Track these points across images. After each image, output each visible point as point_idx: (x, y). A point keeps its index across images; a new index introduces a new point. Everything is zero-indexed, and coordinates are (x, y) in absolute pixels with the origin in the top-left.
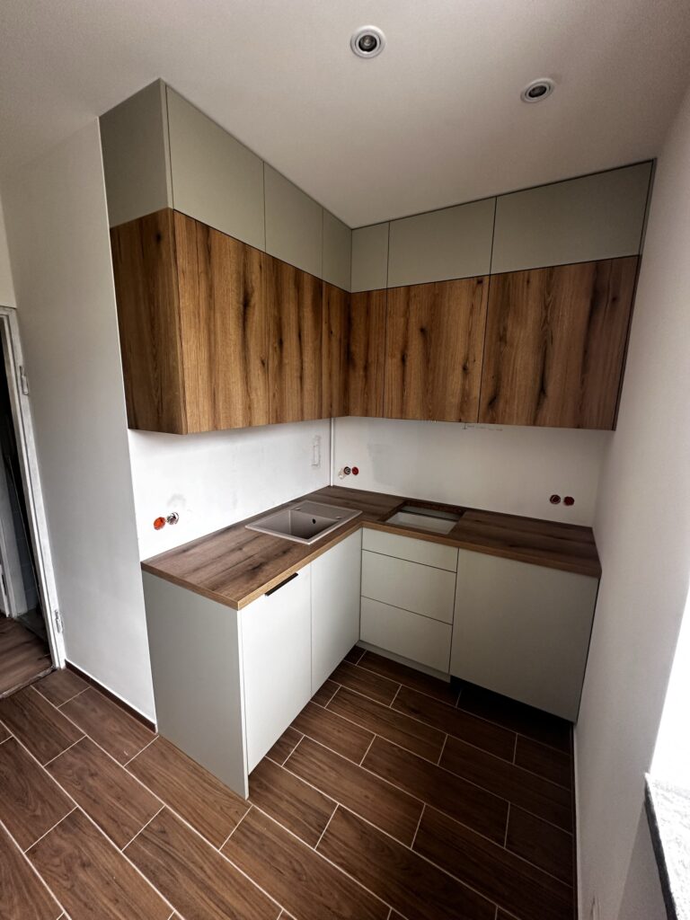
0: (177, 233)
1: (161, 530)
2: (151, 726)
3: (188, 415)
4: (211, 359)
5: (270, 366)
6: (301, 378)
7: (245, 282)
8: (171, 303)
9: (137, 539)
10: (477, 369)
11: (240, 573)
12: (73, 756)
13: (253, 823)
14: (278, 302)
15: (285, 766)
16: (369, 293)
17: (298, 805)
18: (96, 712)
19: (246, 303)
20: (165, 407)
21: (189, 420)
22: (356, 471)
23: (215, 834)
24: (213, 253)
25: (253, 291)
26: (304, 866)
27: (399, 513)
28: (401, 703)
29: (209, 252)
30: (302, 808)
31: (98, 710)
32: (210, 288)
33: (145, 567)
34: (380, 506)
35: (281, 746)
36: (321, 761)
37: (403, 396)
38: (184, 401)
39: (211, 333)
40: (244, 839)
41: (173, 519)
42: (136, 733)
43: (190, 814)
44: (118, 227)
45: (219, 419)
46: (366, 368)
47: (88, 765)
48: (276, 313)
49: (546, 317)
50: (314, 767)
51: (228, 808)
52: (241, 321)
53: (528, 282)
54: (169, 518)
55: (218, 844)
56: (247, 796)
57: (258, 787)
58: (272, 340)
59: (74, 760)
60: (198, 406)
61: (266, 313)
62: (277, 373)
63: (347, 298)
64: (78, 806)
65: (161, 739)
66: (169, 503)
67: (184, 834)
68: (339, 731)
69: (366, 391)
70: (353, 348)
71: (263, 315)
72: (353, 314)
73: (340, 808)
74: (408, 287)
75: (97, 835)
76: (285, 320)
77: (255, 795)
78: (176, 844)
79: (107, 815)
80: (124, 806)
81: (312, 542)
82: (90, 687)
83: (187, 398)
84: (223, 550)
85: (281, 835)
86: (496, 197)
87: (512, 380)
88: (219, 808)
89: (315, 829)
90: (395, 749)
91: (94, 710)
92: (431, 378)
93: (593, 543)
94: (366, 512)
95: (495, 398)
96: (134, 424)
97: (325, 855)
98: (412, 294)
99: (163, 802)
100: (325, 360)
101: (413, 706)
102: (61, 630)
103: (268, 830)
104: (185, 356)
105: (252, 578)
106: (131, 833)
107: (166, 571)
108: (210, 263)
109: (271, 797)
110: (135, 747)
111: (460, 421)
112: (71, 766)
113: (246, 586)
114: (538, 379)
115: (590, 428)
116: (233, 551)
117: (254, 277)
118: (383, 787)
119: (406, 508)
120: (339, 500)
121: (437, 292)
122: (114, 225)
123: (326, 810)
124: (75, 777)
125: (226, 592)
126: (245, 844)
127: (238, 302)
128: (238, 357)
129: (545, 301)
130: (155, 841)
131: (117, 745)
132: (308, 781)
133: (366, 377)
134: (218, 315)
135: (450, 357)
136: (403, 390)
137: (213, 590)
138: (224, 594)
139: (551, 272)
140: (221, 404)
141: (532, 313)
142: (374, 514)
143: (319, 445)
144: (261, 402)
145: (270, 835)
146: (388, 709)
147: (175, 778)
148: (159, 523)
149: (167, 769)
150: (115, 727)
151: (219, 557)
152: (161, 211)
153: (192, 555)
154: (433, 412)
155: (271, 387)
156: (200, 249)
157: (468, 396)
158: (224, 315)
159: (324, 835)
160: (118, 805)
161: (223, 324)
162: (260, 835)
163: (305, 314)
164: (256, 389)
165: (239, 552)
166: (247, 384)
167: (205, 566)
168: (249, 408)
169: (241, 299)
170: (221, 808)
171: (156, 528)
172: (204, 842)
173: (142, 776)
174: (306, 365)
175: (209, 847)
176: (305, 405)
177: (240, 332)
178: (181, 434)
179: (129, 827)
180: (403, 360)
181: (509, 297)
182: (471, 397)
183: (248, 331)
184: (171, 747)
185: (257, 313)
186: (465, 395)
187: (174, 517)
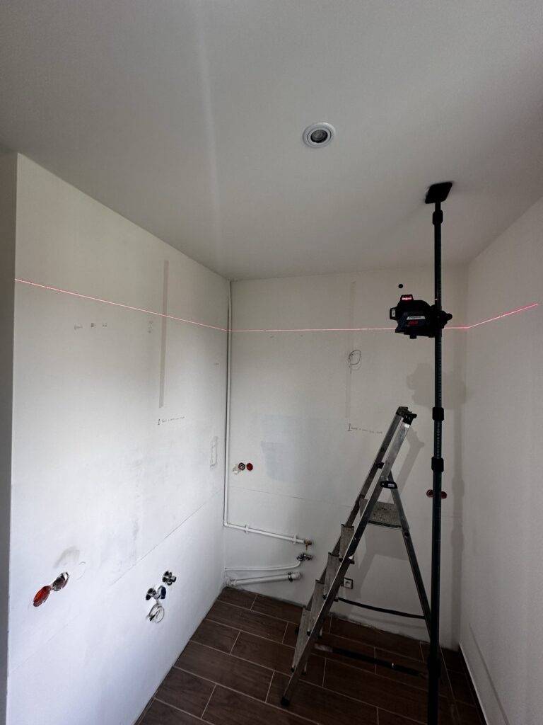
1: (44, 605)
22: (250, 467)
41: (60, 582)
54: (55, 583)
66: (57, 565)
143: (216, 445)
148: (42, 595)
171: (35, 606)
187: (63, 579)
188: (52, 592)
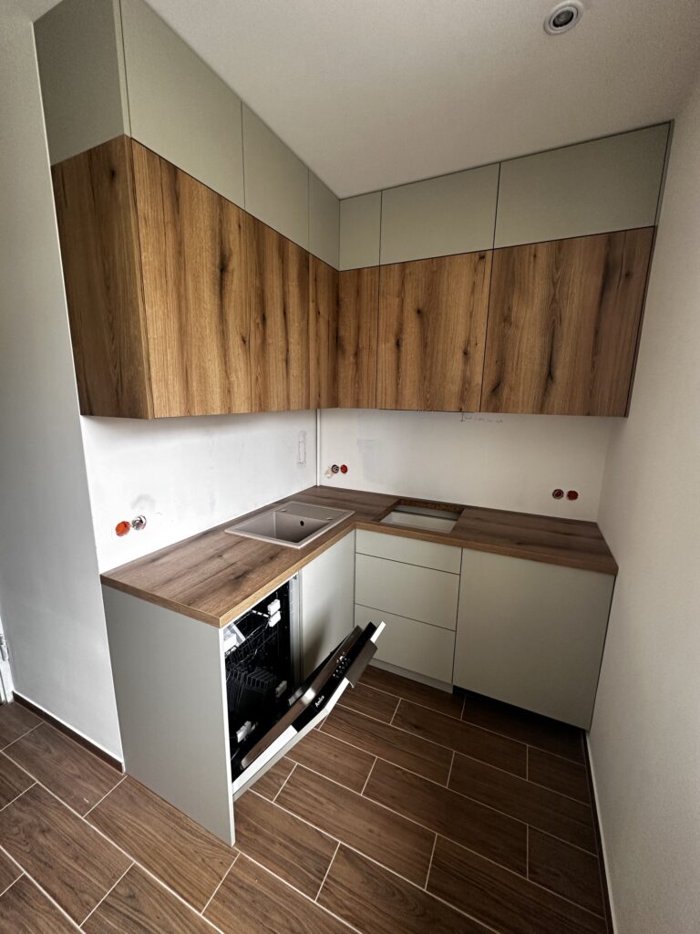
0: (136, 168)
1: (125, 537)
2: (117, 765)
3: (155, 395)
4: (183, 331)
5: (252, 344)
6: (287, 361)
7: (221, 242)
8: (131, 256)
9: (95, 548)
10: (478, 354)
11: (221, 584)
12: (20, 810)
13: (241, 874)
14: (260, 272)
15: (277, 801)
16: (359, 271)
17: (293, 847)
18: (50, 753)
19: (223, 268)
20: (125, 385)
21: (155, 402)
22: (344, 469)
23: (196, 893)
24: (181, 199)
25: (231, 255)
26: (303, 923)
27: (393, 513)
28: (401, 720)
29: (177, 199)
30: (299, 851)
31: (53, 751)
32: (180, 244)
33: (105, 580)
34: (371, 505)
35: (271, 778)
36: (316, 792)
37: (398, 384)
38: (150, 379)
39: (181, 298)
40: (231, 896)
41: (139, 524)
42: (99, 775)
43: (165, 871)
44: (61, 164)
45: (193, 402)
46: (356, 354)
47: (38, 818)
48: (258, 284)
49: (555, 295)
50: (310, 800)
51: (209, 858)
52: (217, 287)
53: (535, 256)
54: (134, 522)
55: (199, 905)
56: (233, 841)
57: (247, 830)
58: (254, 315)
59: (21, 814)
60: (167, 385)
61: (246, 282)
62: (259, 352)
63: (335, 275)
64: (25, 872)
65: (130, 779)
66: (134, 505)
67: (158, 897)
68: (336, 756)
69: (357, 380)
70: (342, 333)
71: (243, 285)
72: (342, 295)
73: (342, 847)
74: (403, 264)
75: (47, 908)
76: (268, 294)
77: (243, 840)
78: (147, 910)
79: (62, 881)
80: (83, 868)
81: (302, 546)
82: (44, 722)
83: (153, 375)
84: (201, 557)
85: (276, 888)
86: (500, 163)
87: (517, 364)
88: (200, 860)
89: (314, 875)
90: (398, 772)
91: (48, 750)
92: (429, 364)
93: (602, 538)
94: (358, 512)
95: (499, 385)
96: (88, 410)
97: (328, 907)
98: (407, 271)
99: (132, 859)
100: (312, 344)
101: (414, 722)
102: (7, 658)
103: (260, 882)
104: (149, 322)
105: (235, 590)
106: (92, 900)
107: (132, 585)
108: (178, 212)
109: (261, 840)
110: (96, 791)
111: (461, 410)
112: (17, 821)
113: (229, 598)
114: (546, 363)
115: (601, 414)
116: (212, 558)
117: (232, 238)
118: (387, 816)
119: (400, 508)
120: (329, 501)
121: (435, 269)
122: (58, 161)
123: (326, 851)
124: (22, 836)
125: (205, 607)
126: (232, 903)
127: (214, 265)
128: (214, 328)
129: (553, 277)
130: (121, 909)
131: (76, 792)
132: (303, 817)
133: (357, 364)
134: (189, 278)
135: (449, 341)
136: (398, 377)
137: (187, 606)
138: (202, 608)
139: (560, 245)
140: (194, 385)
141: (539, 290)
142: (367, 514)
143: (304, 442)
144: (242, 385)
145: (261, 888)
146: (389, 727)
147: (146, 827)
148: (123, 528)
149: (137, 816)
150: (72, 768)
151: (196, 566)
152: (115, 140)
153: (162, 564)
154: (431, 402)
155: (253, 371)
156: (166, 194)
157: (470, 383)
158: (196, 277)
159: (326, 883)
160: (75, 866)
161: (196, 289)
162: (250, 889)
163: (291, 288)
164: (236, 371)
165: (218, 560)
166: (226, 364)
167: (179, 577)
168: (228, 391)
169: (217, 262)
170: (203, 860)
171: (118, 534)
172: (183, 905)
173: (105, 828)
174: (292, 347)
175: (189, 911)
176: (292, 393)
177: (217, 301)
178: (147, 418)
179: (91, 895)
180: (398, 344)
181: (513, 273)
182: (473, 384)
183: (226, 301)
184: (143, 790)
185: (236, 281)
186: (466, 382)
187: (141, 521)
188: (132, 530)
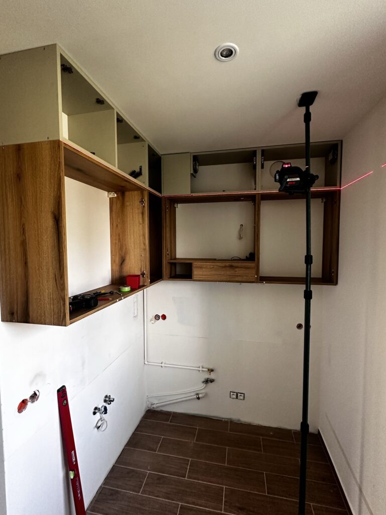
1: (24, 412)
22: (164, 317)
28: (229, 506)
41: (34, 397)
54: (31, 397)
66: (31, 383)
101: (237, 504)
143: (137, 301)
148: (23, 405)
171: (20, 412)
187: (35, 394)
188: (29, 404)
